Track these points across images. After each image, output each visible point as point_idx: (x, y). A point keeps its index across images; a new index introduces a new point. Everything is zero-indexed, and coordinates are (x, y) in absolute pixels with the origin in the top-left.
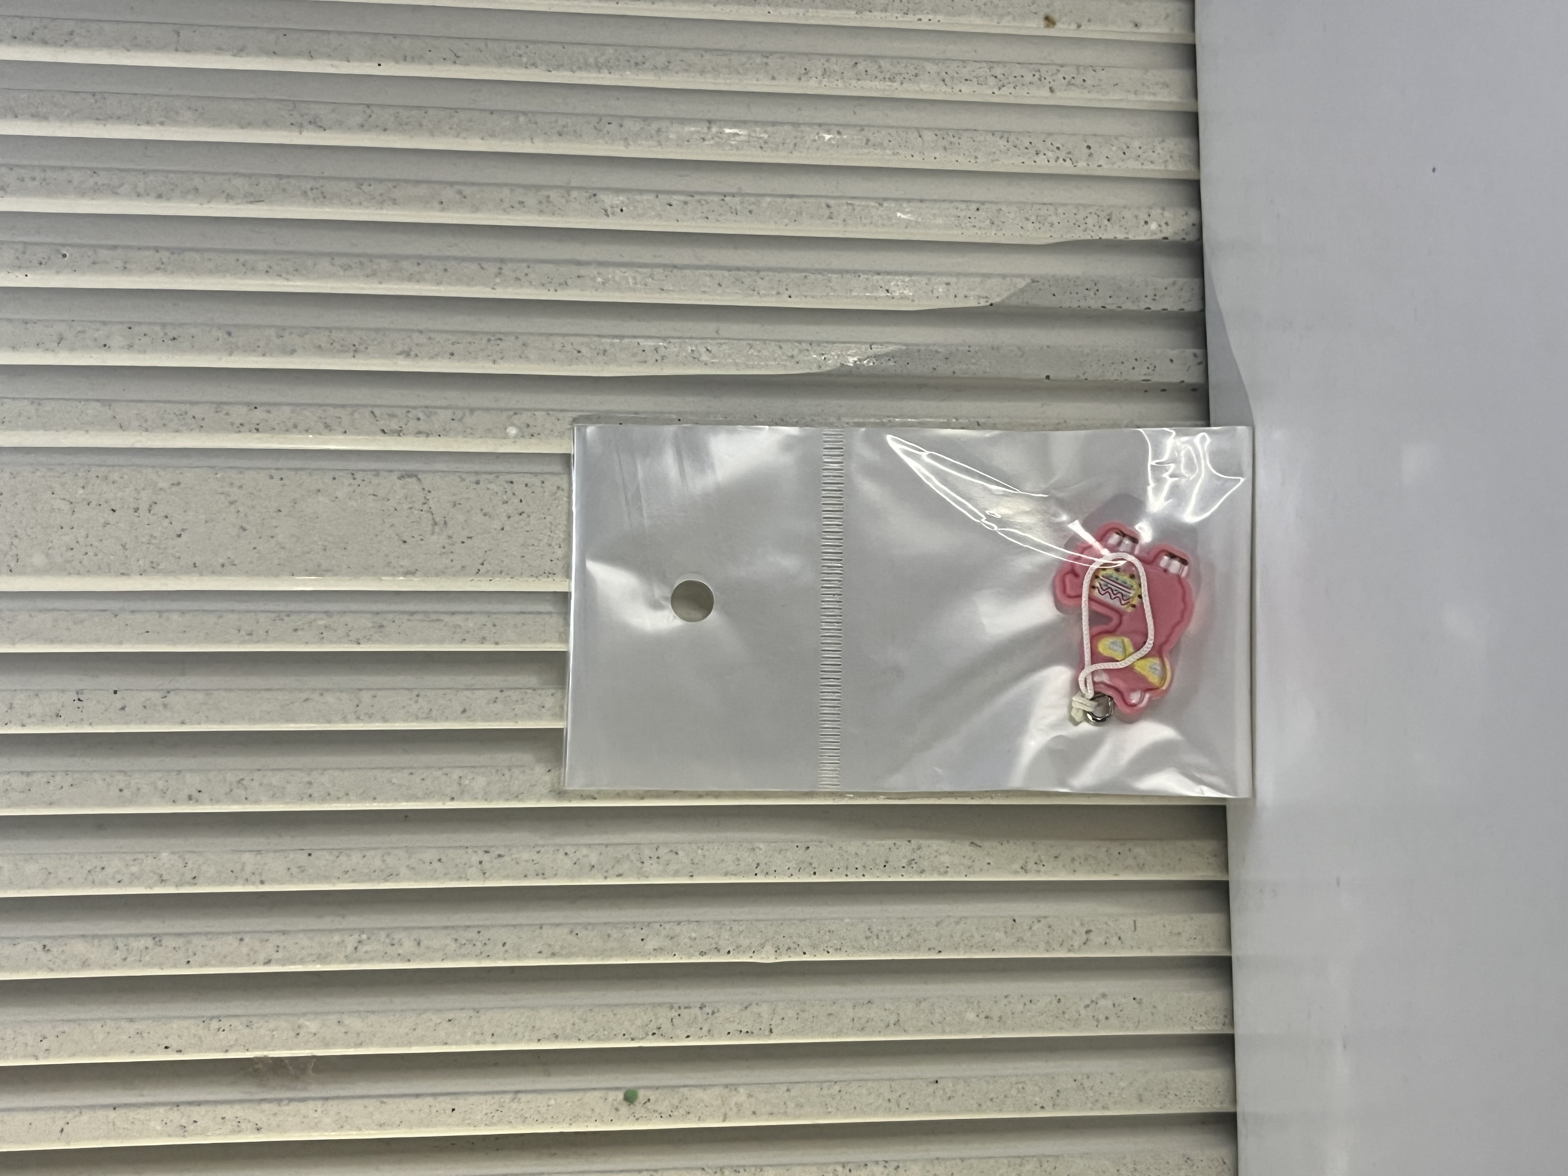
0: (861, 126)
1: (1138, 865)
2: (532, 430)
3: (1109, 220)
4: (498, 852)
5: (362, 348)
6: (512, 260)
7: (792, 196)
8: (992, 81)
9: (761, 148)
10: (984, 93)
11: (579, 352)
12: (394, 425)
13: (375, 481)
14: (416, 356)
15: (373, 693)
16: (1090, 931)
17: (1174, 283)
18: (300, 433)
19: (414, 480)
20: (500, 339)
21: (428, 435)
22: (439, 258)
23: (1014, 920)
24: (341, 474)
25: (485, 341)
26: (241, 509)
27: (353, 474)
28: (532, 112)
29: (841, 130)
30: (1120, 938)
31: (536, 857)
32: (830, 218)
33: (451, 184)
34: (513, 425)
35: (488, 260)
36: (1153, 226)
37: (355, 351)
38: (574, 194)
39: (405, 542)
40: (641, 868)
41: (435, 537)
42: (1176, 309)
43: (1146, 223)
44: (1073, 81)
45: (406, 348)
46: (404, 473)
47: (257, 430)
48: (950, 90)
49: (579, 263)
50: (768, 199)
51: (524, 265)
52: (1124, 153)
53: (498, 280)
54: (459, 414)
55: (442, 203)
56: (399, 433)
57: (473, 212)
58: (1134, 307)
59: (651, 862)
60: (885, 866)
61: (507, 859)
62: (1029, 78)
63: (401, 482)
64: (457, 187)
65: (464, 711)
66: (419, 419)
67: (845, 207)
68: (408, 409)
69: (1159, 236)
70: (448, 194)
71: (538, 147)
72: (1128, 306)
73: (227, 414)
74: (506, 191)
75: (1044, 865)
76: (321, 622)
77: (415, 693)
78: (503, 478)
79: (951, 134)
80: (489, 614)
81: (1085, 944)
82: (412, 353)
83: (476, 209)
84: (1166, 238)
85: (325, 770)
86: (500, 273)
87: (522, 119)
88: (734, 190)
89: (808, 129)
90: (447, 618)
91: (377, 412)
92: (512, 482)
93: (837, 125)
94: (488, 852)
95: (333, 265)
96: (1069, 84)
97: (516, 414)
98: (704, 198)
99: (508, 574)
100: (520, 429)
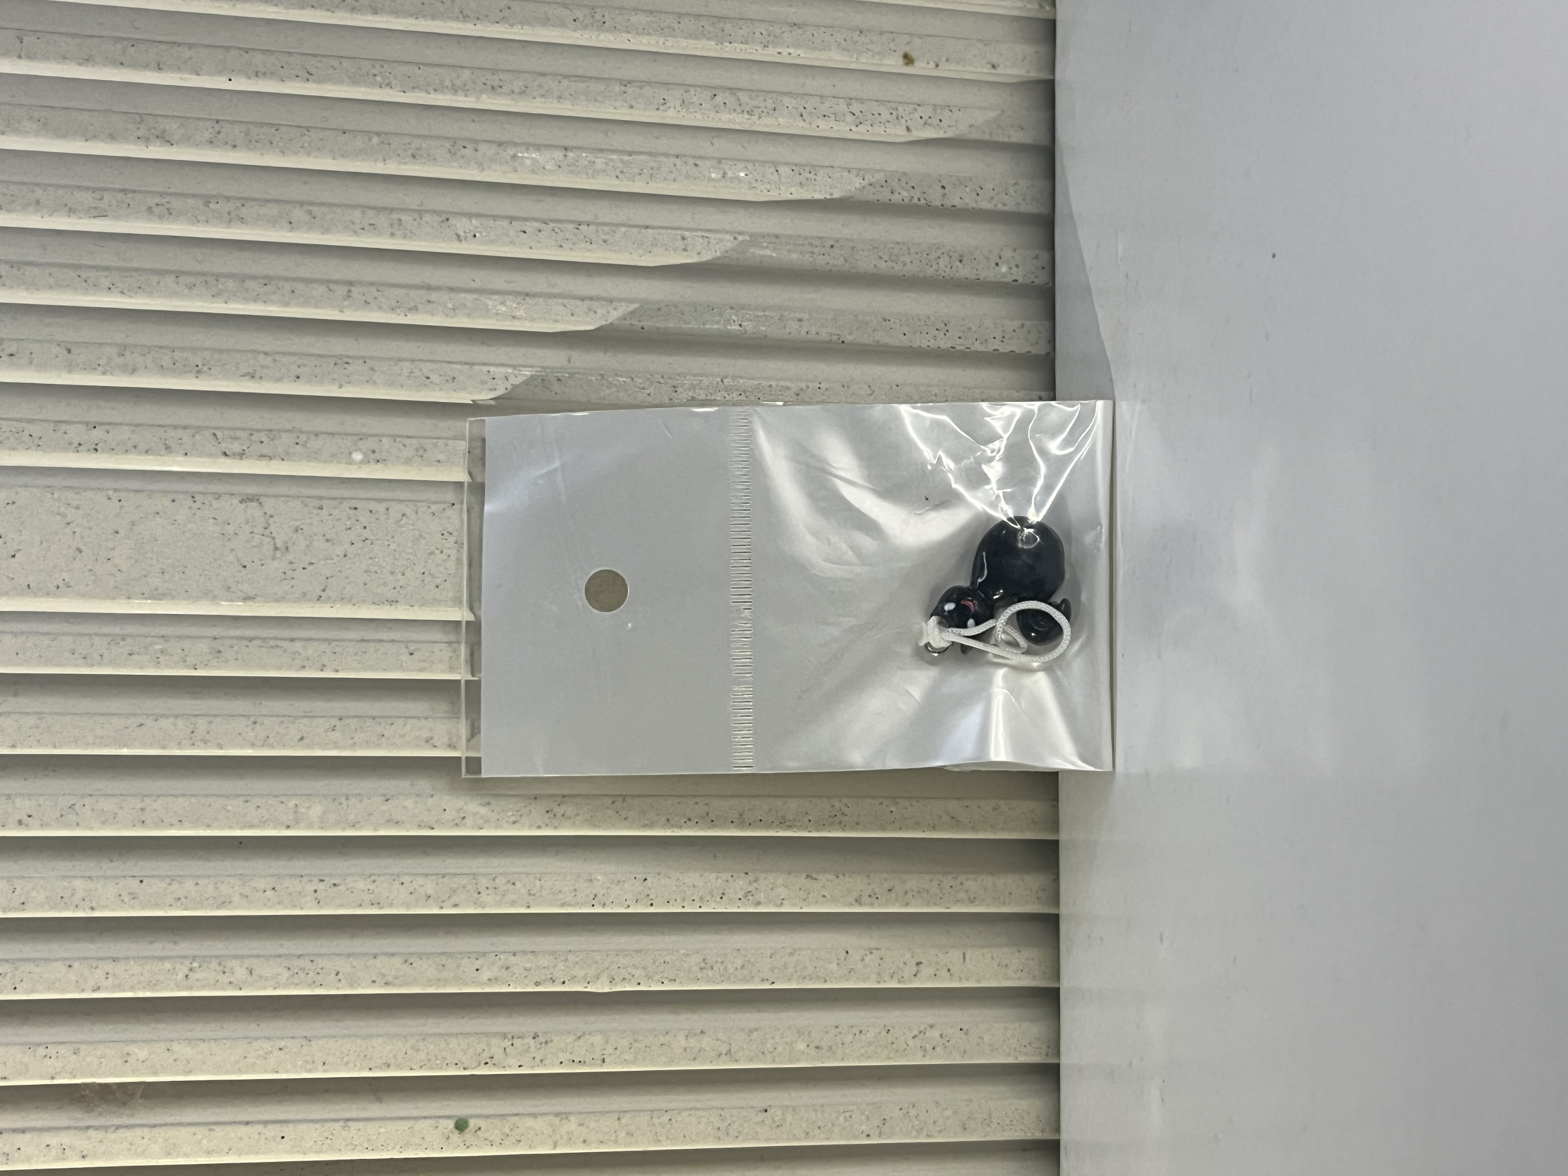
0: (718, 158)
1: (969, 898)
2: (377, 456)
3: (961, 261)
4: (333, 881)
5: (205, 368)
6: (361, 283)
7: (647, 227)
8: (849, 118)
9: (617, 177)
10: (842, 129)
11: (428, 378)
12: (236, 447)
13: (216, 504)
14: (261, 378)
15: (210, 719)
16: (921, 963)
17: (1023, 326)
18: (140, 453)
19: (255, 504)
20: (347, 363)
21: (271, 458)
22: (286, 279)
23: (847, 952)
24: (182, 496)
25: (331, 364)
26: (77, 530)
27: (193, 497)
28: (386, 134)
29: (698, 163)
30: (949, 970)
31: (372, 887)
32: (685, 250)
33: (301, 204)
34: (358, 450)
35: (336, 282)
36: (1004, 269)
37: (199, 372)
38: (427, 218)
39: (245, 567)
40: (478, 899)
41: (275, 564)
42: (1023, 351)
43: (997, 264)
44: (930, 121)
45: (251, 370)
46: (245, 497)
47: (96, 450)
48: (808, 126)
49: (429, 288)
50: (623, 229)
51: (374, 289)
52: (978, 195)
53: (346, 303)
54: (303, 437)
55: (291, 223)
56: (241, 455)
57: (323, 234)
58: (982, 348)
59: (488, 892)
60: (722, 898)
61: (342, 888)
62: (885, 115)
63: (243, 506)
64: (307, 208)
65: (302, 739)
66: (262, 442)
67: (701, 240)
68: (252, 432)
69: (1009, 279)
70: (298, 214)
71: (392, 168)
72: (978, 347)
73: (66, 433)
74: (357, 213)
75: (877, 898)
76: (158, 647)
77: (253, 719)
78: (346, 505)
79: (807, 169)
80: (329, 641)
81: (915, 975)
82: (257, 375)
83: (326, 230)
84: (1016, 281)
85: (159, 796)
86: (350, 296)
87: (375, 140)
88: (589, 218)
89: (665, 160)
90: (286, 645)
91: (219, 434)
92: (356, 509)
93: (694, 157)
94: (323, 881)
95: (177, 283)
96: (925, 123)
97: (361, 439)
98: (560, 226)
99: (350, 601)
100: (365, 455)
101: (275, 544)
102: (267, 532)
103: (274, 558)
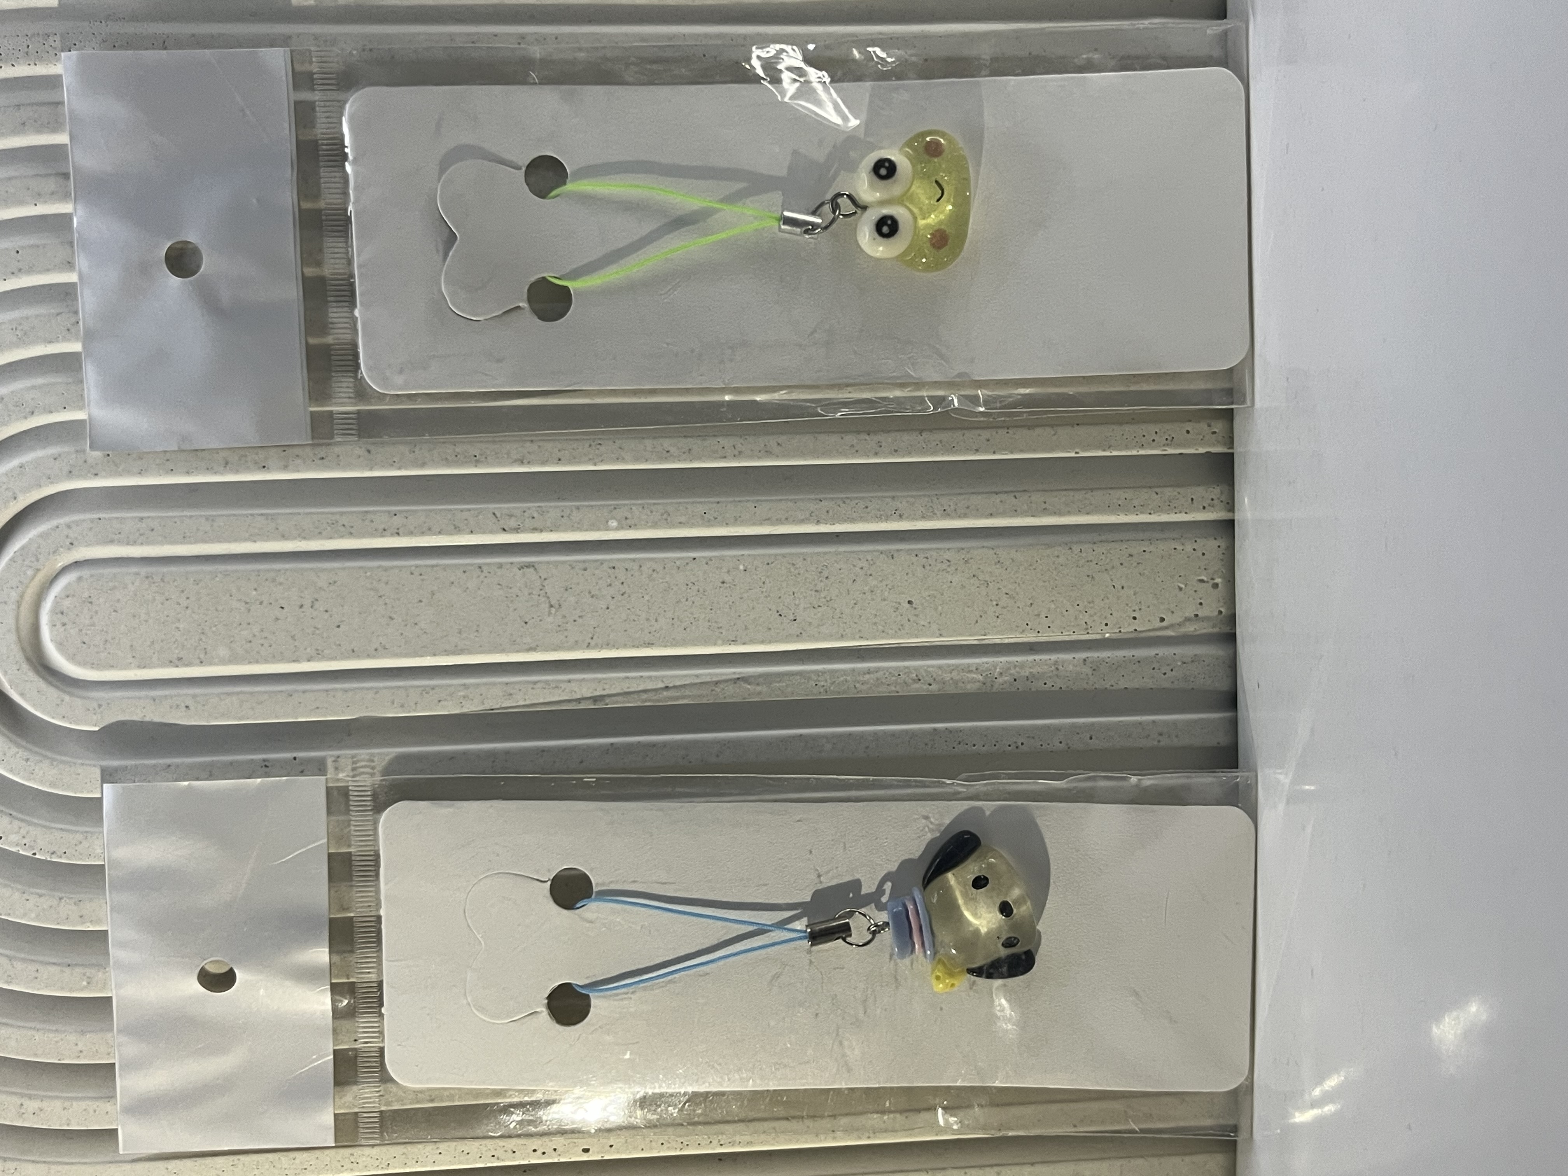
2: (629, 520)
5: (483, 459)
11: (668, 452)
12: (513, 523)
13: (499, 572)
18: (435, 534)
19: (531, 570)
20: (600, 444)
21: (541, 531)
24: (470, 568)
25: (587, 445)
26: (387, 601)
34: (613, 518)
39: (526, 623)
41: (550, 619)
46: (522, 564)
47: (398, 534)
56: (517, 530)
63: (521, 573)
66: (533, 518)
73: (372, 521)
78: (605, 566)
97: (615, 508)
99: (614, 646)
100: (619, 521)
101: (550, 602)
103: (550, 614)
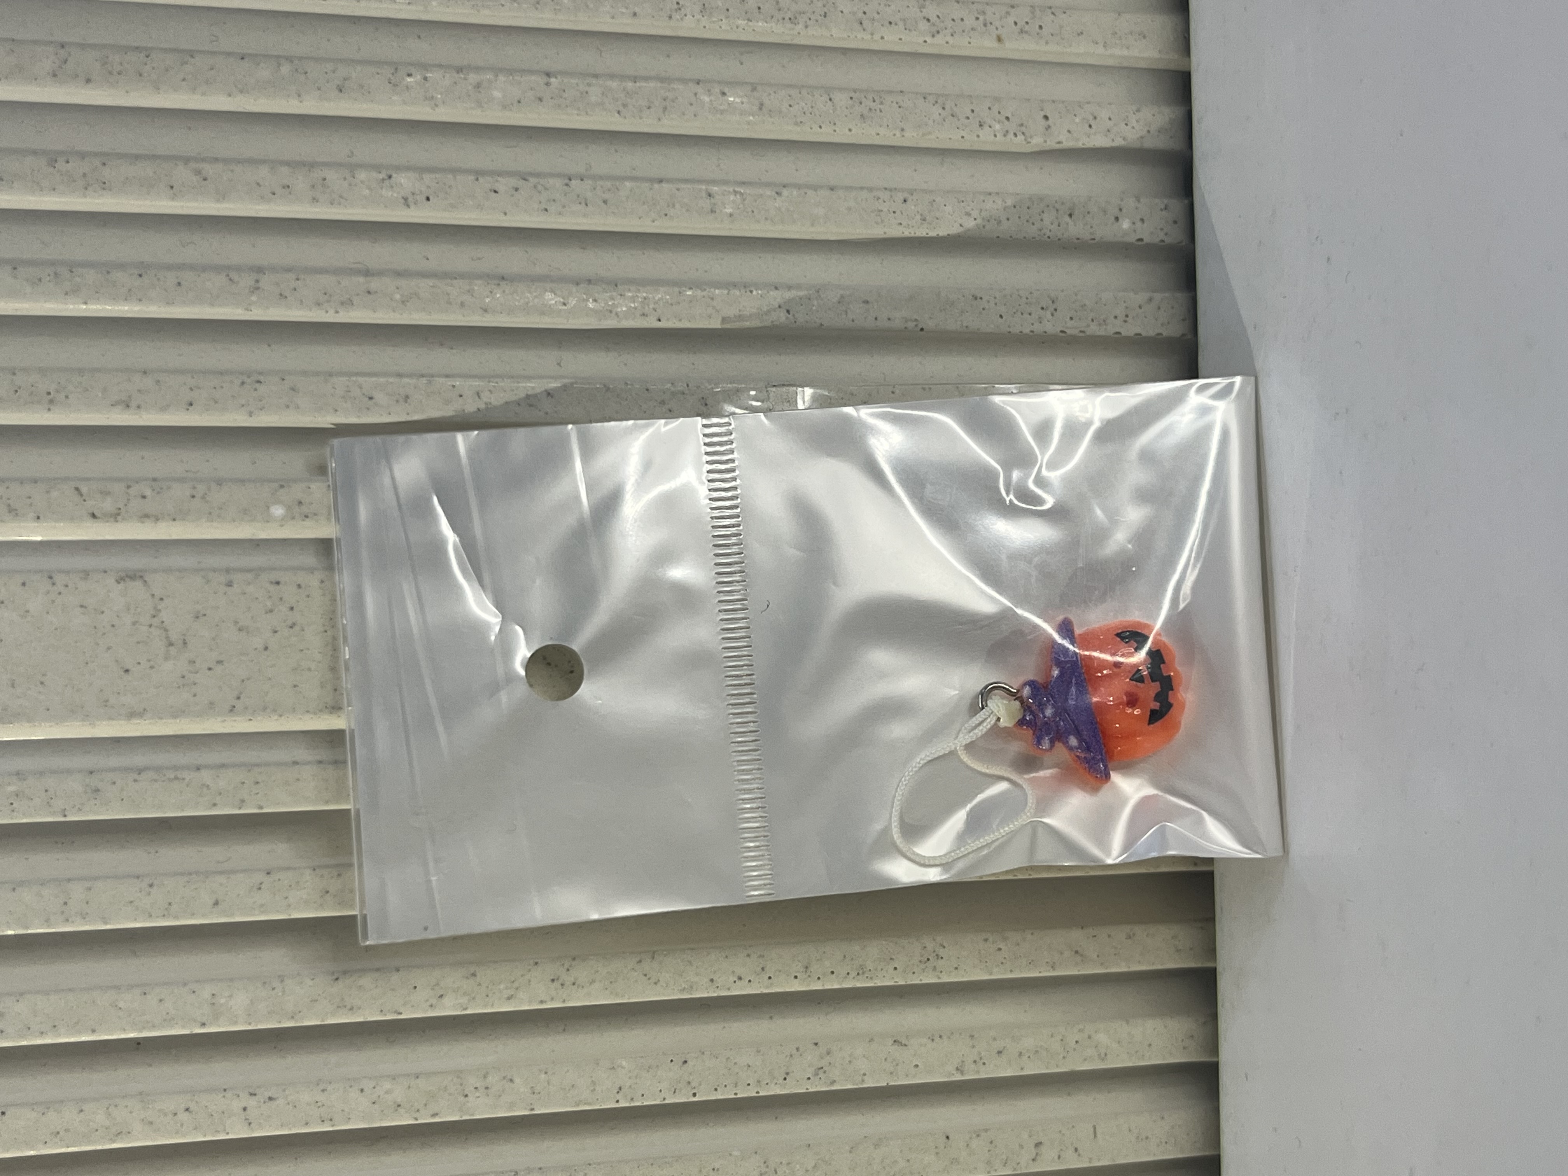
0: (752, 84)
1: (1099, 1055)
2: (305, 509)
3: (1070, 215)
4: (267, 1094)
5: (60, 396)
6: (273, 269)
7: (661, 181)
8: (923, 26)
9: (619, 112)
10: (913, 41)
11: (371, 398)
12: (108, 505)
13: (83, 586)
14: (139, 407)
15: (88, 884)
16: (1041, 1143)
17: (1150, 300)
19: (138, 583)
20: (259, 382)
21: (157, 520)
22: (170, 267)
23: (948, 1137)
24: (35, 577)
25: (238, 382)
27: (51, 578)
28: (301, 58)
29: (726, 90)
30: (1076, 1150)
31: (321, 1098)
32: (713, 211)
33: (187, 160)
34: (279, 502)
35: (239, 269)
36: (1126, 225)
37: (51, 402)
38: (362, 175)
39: (127, 671)
40: (464, 1104)
41: (170, 663)
42: (1152, 333)
43: (1117, 219)
44: (1027, 28)
45: (124, 397)
46: (123, 574)
48: (869, 37)
49: (367, 273)
50: (628, 184)
51: (292, 276)
52: (1090, 126)
53: (254, 298)
54: (201, 488)
55: (172, 187)
56: (115, 516)
57: (218, 201)
58: (1101, 332)
59: (478, 1094)
60: (785, 1079)
61: (281, 1102)
62: (970, 22)
63: (121, 586)
64: (193, 165)
65: (216, 903)
66: (144, 497)
67: (732, 197)
68: (129, 483)
69: (1132, 239)
70: (182, 174)
71: (310, 106)
72: (1094, 329)
74: (264, 172)
75: (984, 1064)
77: (147, 881)
78: (265, 577)
79: (870, 97)
80: (249, 767)
81: (1034, 1160)
82: (133, 404)
83: (222, 196)
84: (1141, 240)
85: (21, 994)
86: (258, 288)
87: (286, 69)
88: (581, 169)
89: (681, 87)
90: (187, 775)
91: (84, 490)
92: (278, 583)
93: (719, 82)
94: (255, 1095)
95: (15, 277)
96: (1022, 31)
97: (282, 486)
98: (542, 181)
99: (274, 711)
100: (289, 508)
101: (167, 638)
102: (156, 621)
103: (167, 658)
